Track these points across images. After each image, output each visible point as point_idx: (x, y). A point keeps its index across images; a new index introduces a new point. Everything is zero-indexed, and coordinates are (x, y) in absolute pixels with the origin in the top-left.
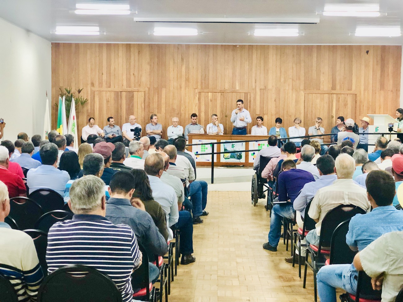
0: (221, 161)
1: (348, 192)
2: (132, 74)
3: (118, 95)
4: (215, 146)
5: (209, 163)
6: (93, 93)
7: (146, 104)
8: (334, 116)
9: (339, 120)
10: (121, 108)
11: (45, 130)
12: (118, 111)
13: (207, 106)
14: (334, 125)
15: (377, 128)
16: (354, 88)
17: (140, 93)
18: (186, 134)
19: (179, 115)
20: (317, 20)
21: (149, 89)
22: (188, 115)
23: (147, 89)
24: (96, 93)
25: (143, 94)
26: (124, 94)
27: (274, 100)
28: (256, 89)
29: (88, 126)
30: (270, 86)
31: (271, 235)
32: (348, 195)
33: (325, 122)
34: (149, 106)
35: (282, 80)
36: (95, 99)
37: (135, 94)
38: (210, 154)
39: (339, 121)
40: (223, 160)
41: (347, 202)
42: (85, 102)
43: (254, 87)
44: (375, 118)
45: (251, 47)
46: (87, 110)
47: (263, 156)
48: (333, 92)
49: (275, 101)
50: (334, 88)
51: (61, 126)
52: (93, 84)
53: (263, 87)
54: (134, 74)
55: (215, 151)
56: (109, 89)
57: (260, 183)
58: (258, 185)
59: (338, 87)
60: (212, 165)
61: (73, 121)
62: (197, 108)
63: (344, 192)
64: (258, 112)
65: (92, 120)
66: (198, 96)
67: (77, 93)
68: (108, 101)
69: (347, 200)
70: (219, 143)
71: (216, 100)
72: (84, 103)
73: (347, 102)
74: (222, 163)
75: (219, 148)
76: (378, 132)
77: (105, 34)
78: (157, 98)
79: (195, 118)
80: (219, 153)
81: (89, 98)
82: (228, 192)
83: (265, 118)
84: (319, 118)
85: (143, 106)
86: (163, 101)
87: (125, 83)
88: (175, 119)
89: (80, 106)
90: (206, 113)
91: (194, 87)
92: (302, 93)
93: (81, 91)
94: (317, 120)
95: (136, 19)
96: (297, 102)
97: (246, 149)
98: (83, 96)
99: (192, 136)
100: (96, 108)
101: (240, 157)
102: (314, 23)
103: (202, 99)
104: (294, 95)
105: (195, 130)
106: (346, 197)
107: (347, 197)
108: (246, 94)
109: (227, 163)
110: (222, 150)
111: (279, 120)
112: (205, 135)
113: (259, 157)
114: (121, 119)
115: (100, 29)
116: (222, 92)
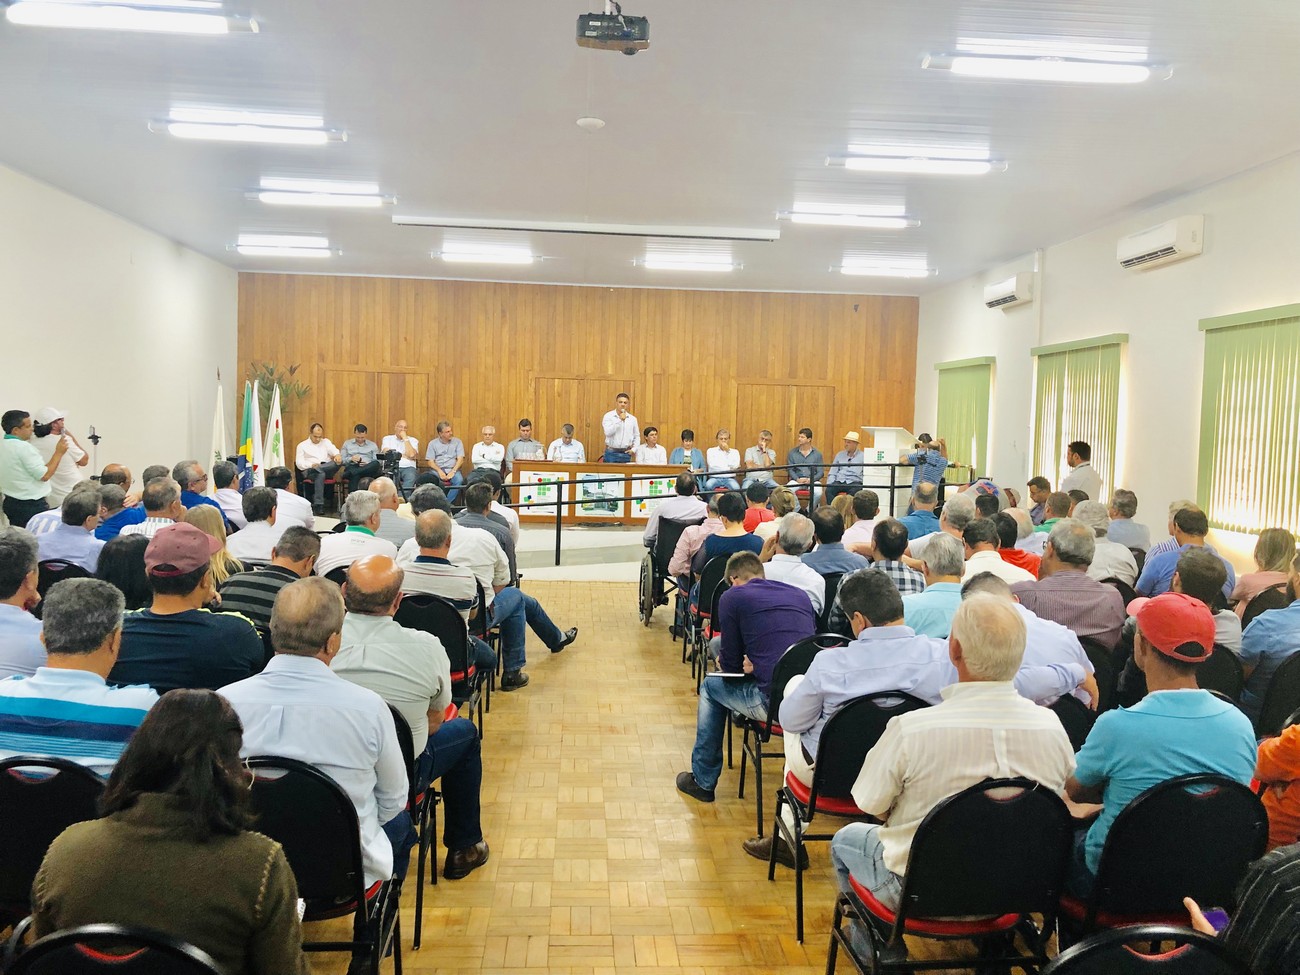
0: (577, 515)
1: (1007, 730)
2: (402, 339)
3: (374, 379)
4: (565, 488)
5: (552, 517)
6: (322, 374)
7: (431, 399)
8: (793, 428)
9: (802, 435)
10: (379, 406)
11: (214, 448)
12: (373, 413)
13: (550, 404)
14: (792, 445)
15: (880, 455)
16: (830, 375)
17: (418, 377)
18: (510, 459)
19: (496, 421)
20: (774, 234)
21: (437, 368)
22: (514, 423)
23: (432, 369)
24: (329, 374)
25: (424, 377)
26: (386, 378)
27: (679, 395)
28: (645, 373)
29: (309, 441)
30: (672, 370)
31: (699, 757)
32: (1007, 740)
33: (776, 439)
34: (436, 403)
35: (696, 356)
36: (327, 387)
37: (408, 377)
38: (554, 504)
39: (803, 438)
40: (580, 511)
41: (1005, 769)
42: (305, 392)
43: (641, 370)
44: (876, 434)
45: (637, 292)
46: (310, 409)
47: (666, 517)
48: (794, 381)
49: (682, 396)
50: (792, 374)
51: (249, 440)
52: (322, 358)
53: (658, 371)
54: (406, 339)
55: (565, 498)
56: (356, 368)
57: (657, 575)
58: (654, 578)
59: (801, 373)
60: (559, 522)
61: (275, 432)
62: (531, 409)
63: (991, 730)
64: (649, 419)
65: (316, 429)
66: (533, 385)
67: (288, 373)
68: (352, 392)
69: (1005, 761)
70: (573, 482)
71: (568, 393)
72: (304, 394)
73: (817, 400)
74: (580, 518)
75: (572, 492)
76: (883, 461)
77: (341, 253)
78: (452, 387)
79: (527, 428)
80: (572, 503)
81: (315, 386)
82: (588, 584)
83: (663, 429)
84: (767, 433)
85: (425, 404)
86: (465, 393)
87: (388, 356)
88: (489, 430)
89: (296, 400)
90: (550, 419)
91: (527, 368)
92: (734, 383)
93: (295, 370)
94: (762, 435)
95: (397, 219)
96: (723, 400)
97: (625, 494)
98: (301, 380)
99: (521, 465)
100: (329, 405)
101: (614, 508)
102: (768, 240)
103: (542, 390)
104: (718, 389)
105: (527, 451)
106: (1001, 748)
107: (1004, 748)
108: (627, 383)
109: (589, 518)
110: (579, 496)
111: (688, 435)
112: (547, 465)
113: (657, 519)
114: (379, 427)
115: (330, 243)
116: (581, 379)
